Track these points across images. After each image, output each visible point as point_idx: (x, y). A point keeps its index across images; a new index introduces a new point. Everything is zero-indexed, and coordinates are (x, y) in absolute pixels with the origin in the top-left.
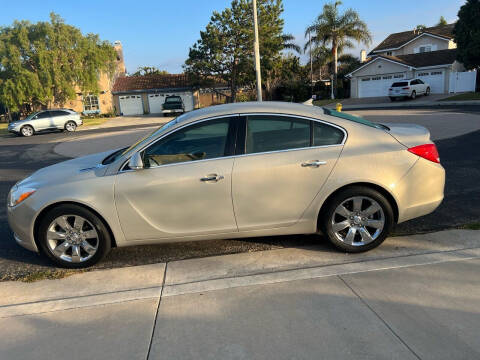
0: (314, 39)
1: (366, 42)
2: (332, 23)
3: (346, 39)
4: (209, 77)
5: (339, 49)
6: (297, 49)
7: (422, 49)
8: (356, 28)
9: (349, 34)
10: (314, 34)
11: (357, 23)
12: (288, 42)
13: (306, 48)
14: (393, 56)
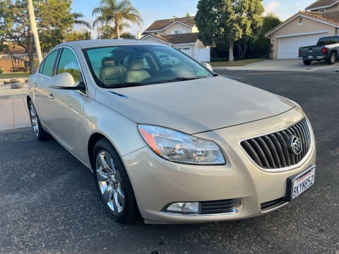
0: (100, 18)
1: (139, 24)
2: (113, 8)
3: (124, 21)
4: (4, 43)
5: (120, 28)
6: (88, 25)
7: (176, 32)
8: (131, 12)
9: (127, 17)
10: (100, 14)
11: (131, 9)
12: (79, 19)
13: (94, 25)
14: (158, 36)
